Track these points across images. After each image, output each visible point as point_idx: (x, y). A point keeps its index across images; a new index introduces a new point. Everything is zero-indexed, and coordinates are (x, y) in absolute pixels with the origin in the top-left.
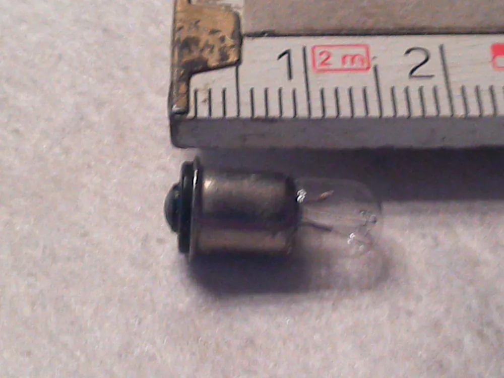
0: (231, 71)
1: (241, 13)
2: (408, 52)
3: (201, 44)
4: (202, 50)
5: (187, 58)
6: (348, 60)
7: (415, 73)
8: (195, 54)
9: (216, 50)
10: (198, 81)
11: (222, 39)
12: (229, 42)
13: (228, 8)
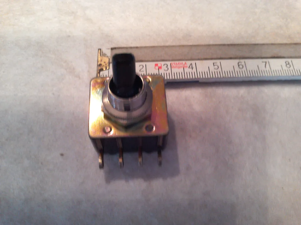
0: (108, 71)
1: (110, 58)
2: (140, 66)
3: (102, 65)
4: (102, 67)
5: (100, 68)
7: (141, 71)
8: (101, 67)
9: (105, 67)
10: (101, 73)
11: (106, 64)
12: (107, 65)
13: (107, 57)
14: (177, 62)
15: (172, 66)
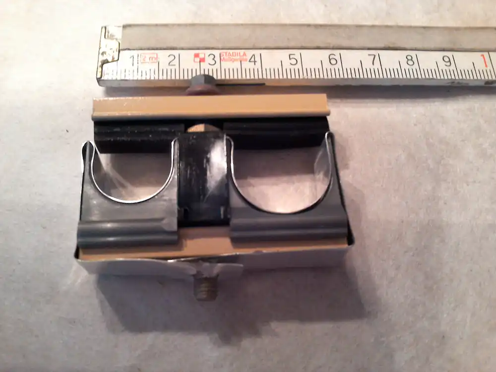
0: (115, 63)
1: (120, 42)
2: (169, 56)
3: (107, 53)
4: (107, 56)
6: (151, 59)
7: (170, 64)
9: (111, 55)
10: (105, 66)
11: (113, 52)
14: (231, 51)
15: (222, 58)
